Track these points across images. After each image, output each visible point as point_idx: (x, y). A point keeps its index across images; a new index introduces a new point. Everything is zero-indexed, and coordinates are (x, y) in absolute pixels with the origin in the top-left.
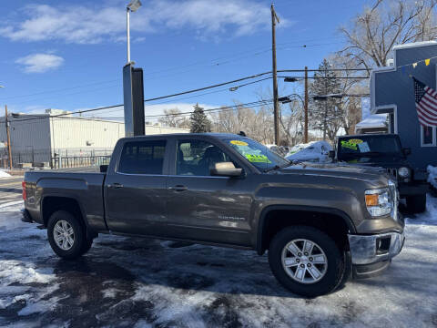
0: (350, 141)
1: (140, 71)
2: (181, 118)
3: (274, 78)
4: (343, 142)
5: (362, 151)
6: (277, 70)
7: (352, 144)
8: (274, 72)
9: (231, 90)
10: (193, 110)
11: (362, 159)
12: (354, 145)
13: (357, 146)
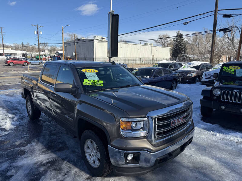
0: (230, 67)
1: (117, 16)
2: (169, 40)
3: (215, 15)
4: (225, 67)
5: (238, 75)
6: (218, 9)
7: (232, 69)
8: (216, 11)
9: (184, 24)
10: (176, 35)
11: (237, 81)
12: (233, 70)
13: (235, 71)
